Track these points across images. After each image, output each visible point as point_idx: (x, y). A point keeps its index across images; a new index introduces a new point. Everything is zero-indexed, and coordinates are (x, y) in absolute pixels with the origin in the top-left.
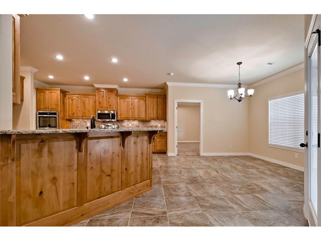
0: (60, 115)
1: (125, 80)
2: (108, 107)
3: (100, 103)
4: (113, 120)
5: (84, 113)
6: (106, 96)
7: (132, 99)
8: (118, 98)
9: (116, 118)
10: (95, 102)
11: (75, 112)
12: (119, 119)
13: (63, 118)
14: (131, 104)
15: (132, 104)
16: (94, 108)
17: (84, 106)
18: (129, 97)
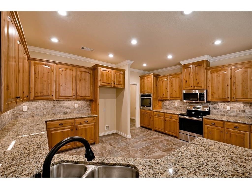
0: (153, 96)
1: (218, 42)
2: (195, 85)
3: (186, 81)
4: (201, 101)
5: (172, 94)
6: (193, 73)
7: (231, 70)
8: (210, 72)
9: (205, 99)
10: (181, 81)
11: (164, 93)
12: (210, 99)
13: (156, 98)
14: (229, 77)
15: (231, 78)
16: (181, 88)
17: (172, 87)
18: (226, 68)
